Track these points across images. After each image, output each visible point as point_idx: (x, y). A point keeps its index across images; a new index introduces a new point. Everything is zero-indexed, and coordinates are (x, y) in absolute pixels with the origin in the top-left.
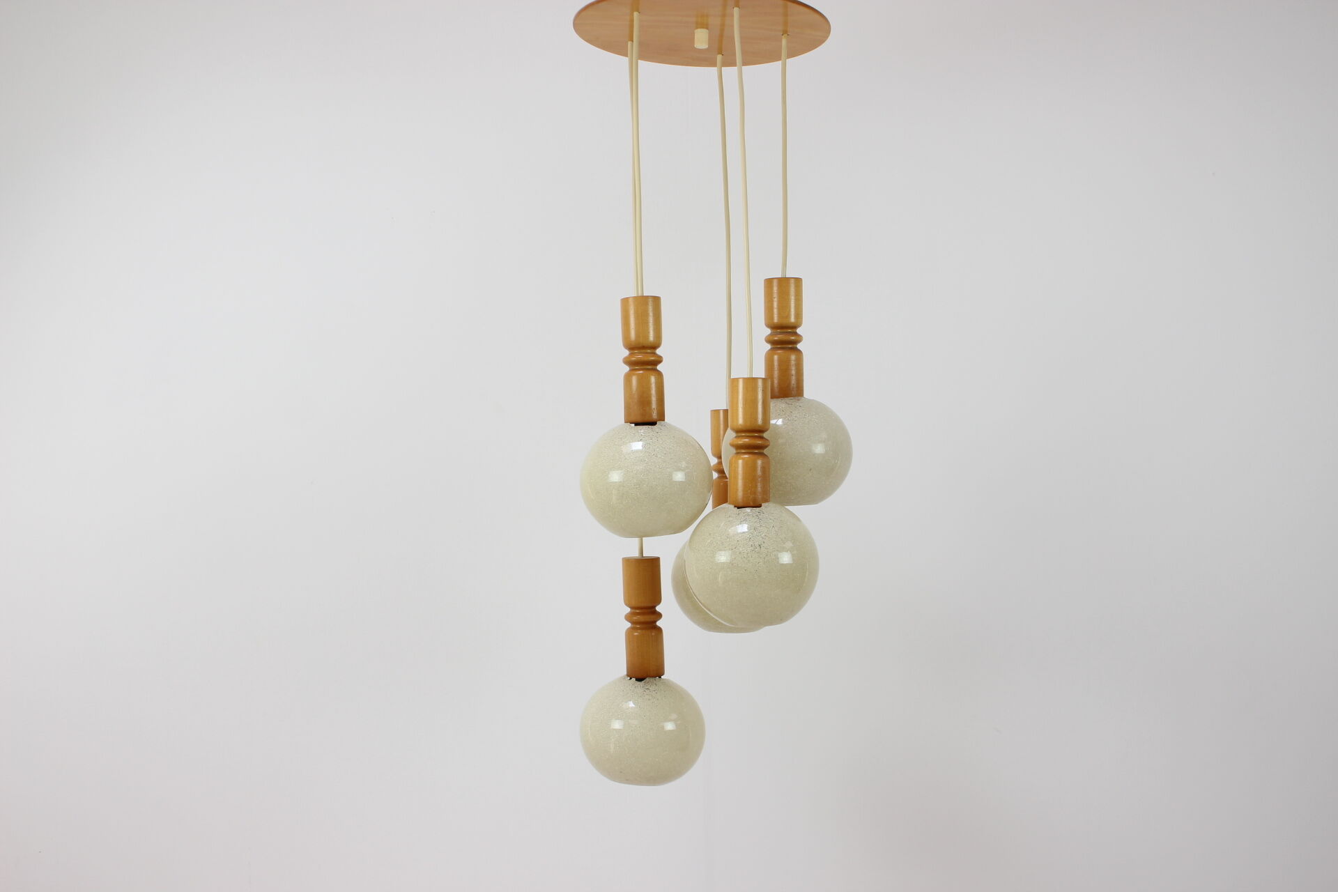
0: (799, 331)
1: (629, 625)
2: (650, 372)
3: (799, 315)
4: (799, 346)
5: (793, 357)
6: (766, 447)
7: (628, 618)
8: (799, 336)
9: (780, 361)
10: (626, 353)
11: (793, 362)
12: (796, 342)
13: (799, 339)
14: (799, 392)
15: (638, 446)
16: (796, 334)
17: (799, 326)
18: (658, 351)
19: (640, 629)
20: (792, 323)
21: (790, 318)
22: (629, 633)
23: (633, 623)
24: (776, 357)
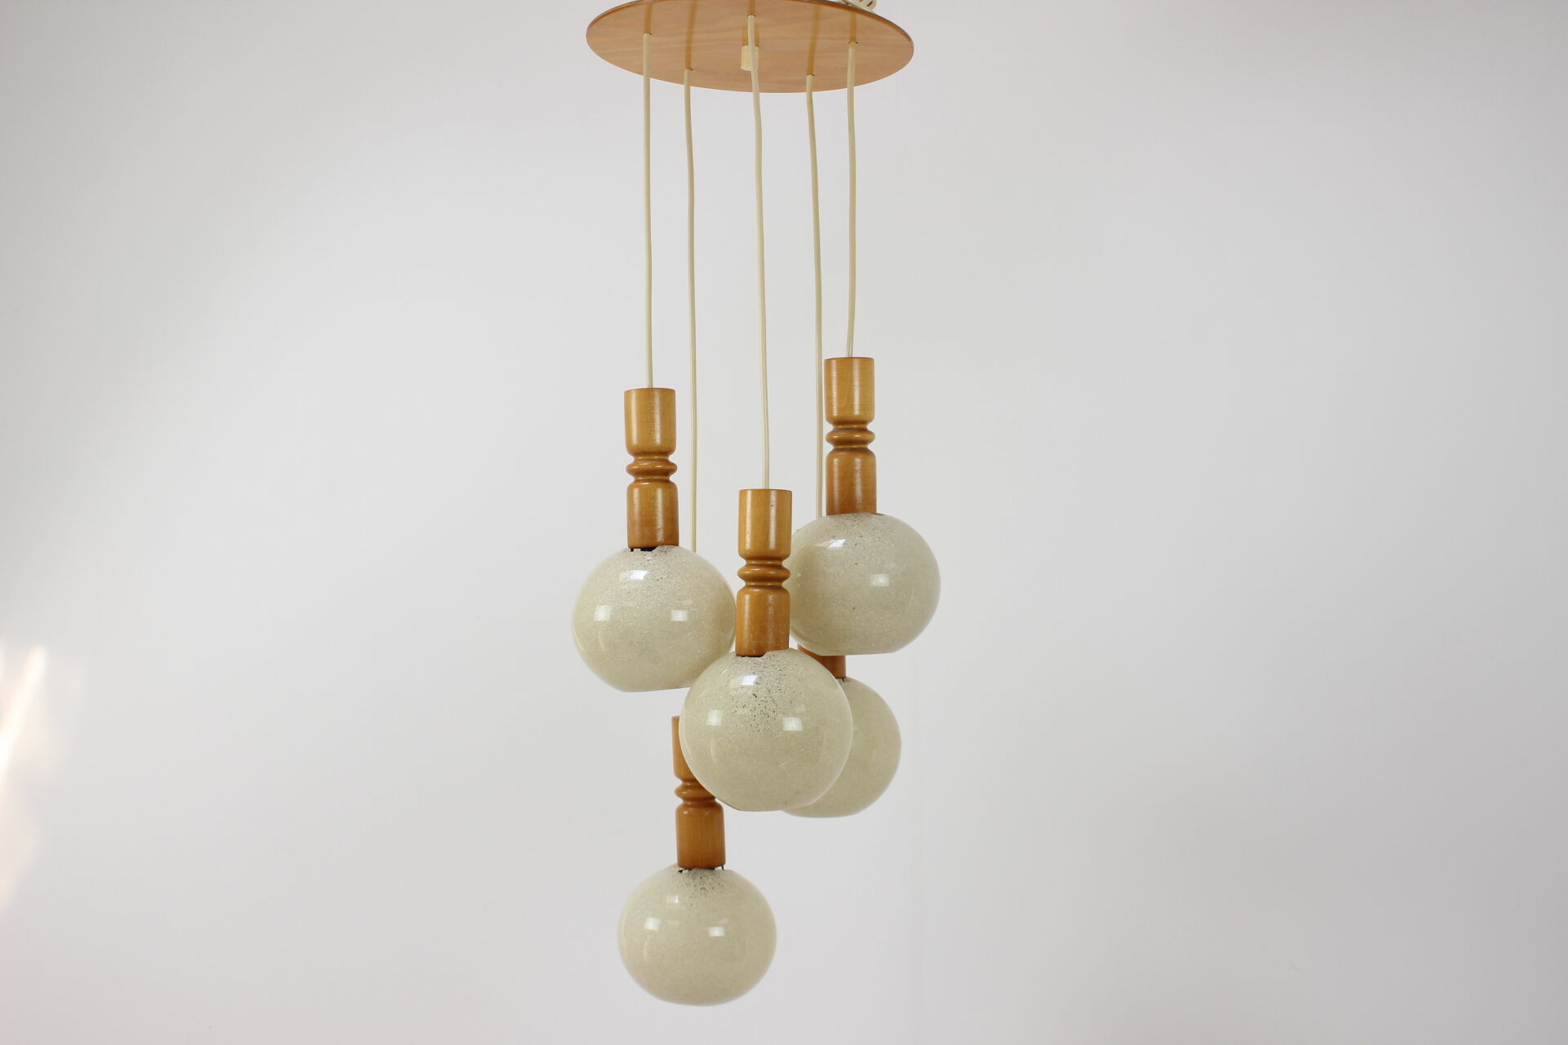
0: (870, 427)
1: (680, 801)
2: (658, 484)
3: (868, 403)
4: (870, 447)
5: (858, 461)
6: (785, 578)
7: (679, 792)
8: (871, 433)
9: (842, 467)
10: (631, 459)
11: (858, 467)
12: (865, 442)
13: (868, 437)
14: (869, 506)
15: (640, 575)
16: (865, 430)
17: (870, 420)
18: (672, 458)
19: (691, 806)
20: (856, 416)
21: (854, 410)
22: (680, 811)
23: (685, 798)
24: (836, 461)
